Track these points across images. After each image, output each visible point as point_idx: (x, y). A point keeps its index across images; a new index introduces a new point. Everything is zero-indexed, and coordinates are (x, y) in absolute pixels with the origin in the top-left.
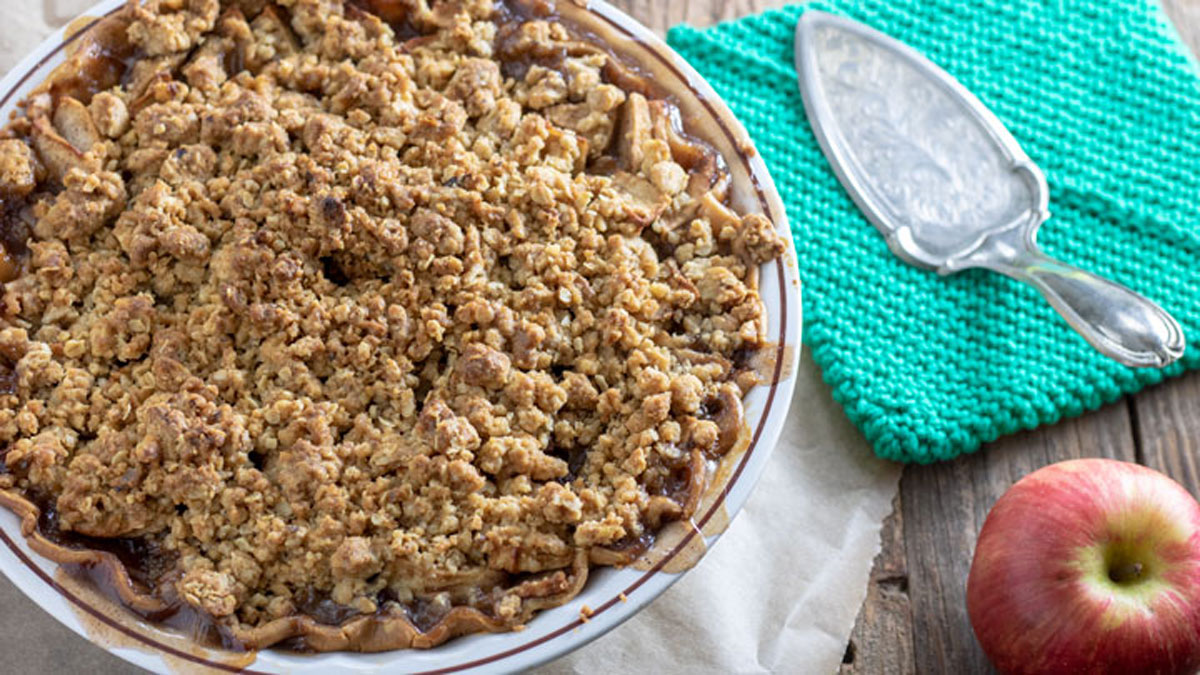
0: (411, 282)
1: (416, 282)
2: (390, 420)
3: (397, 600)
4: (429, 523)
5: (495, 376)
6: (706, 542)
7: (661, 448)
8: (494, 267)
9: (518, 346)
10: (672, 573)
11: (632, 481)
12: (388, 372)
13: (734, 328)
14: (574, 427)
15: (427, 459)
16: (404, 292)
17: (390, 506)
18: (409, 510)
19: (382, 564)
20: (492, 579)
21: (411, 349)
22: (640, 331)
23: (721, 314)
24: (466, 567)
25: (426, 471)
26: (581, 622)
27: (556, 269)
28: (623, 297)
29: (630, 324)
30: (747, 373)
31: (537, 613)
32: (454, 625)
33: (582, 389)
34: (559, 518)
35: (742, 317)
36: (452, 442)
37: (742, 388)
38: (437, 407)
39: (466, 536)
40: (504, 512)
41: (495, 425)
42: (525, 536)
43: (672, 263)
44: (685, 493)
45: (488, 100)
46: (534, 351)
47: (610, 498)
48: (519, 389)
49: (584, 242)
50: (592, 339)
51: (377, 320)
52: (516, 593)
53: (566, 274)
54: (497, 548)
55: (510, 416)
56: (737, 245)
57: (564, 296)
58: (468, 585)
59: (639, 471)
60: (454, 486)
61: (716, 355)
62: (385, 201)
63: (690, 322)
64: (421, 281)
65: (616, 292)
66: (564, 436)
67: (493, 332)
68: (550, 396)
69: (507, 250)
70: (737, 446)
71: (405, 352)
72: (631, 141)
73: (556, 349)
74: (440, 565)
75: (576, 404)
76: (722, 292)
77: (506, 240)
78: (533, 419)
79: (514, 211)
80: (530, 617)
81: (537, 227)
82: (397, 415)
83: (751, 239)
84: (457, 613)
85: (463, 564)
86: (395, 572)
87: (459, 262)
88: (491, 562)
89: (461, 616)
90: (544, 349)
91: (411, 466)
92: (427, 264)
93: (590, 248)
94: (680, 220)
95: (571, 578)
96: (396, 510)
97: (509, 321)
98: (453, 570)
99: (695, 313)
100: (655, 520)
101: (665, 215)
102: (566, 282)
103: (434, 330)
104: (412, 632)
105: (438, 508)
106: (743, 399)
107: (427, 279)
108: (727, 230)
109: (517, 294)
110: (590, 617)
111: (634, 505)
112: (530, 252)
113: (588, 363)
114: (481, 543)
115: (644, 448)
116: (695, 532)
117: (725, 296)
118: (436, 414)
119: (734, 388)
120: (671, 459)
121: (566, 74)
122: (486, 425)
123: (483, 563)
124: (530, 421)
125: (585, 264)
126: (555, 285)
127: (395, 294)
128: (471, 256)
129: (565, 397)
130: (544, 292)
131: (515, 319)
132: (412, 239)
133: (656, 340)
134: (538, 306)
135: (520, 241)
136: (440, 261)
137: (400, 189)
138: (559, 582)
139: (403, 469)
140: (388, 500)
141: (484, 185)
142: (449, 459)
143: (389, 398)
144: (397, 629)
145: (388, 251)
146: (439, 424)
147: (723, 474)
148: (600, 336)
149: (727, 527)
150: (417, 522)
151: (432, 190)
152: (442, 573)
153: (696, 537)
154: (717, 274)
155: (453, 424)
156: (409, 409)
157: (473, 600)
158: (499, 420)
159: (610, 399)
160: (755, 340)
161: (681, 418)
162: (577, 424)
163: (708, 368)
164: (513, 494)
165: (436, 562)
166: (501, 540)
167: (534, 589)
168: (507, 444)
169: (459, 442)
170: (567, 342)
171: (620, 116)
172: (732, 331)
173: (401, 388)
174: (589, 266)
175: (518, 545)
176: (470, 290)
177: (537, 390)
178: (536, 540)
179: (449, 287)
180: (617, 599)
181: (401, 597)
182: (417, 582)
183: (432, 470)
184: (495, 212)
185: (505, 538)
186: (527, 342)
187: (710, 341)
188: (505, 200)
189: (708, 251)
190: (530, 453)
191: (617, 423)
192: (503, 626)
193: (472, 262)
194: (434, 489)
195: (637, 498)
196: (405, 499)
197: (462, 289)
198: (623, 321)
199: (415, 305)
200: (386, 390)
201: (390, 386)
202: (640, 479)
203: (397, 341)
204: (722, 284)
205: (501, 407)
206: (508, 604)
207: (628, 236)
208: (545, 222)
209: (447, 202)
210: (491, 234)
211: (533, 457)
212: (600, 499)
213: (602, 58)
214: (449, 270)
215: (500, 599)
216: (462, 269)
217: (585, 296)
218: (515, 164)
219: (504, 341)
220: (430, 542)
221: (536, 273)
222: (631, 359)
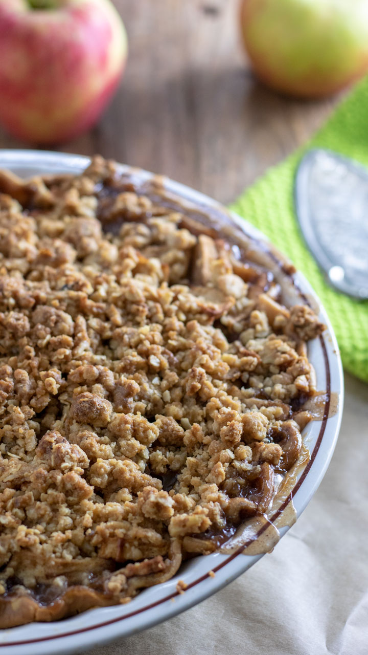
0: (33, 354)
1: (37, 355)
2: (16, 454)
3: (22, 584)
4: (48, 523)
5: (100, 414)
6: (278, 532)
7: (237, 464)
8: (98, 346)
9: (119, 396)
10: (253, 555)
11: (215, 487)
12: (14, 417)
13: (289, 381)
14: (166, 457)
15: (46, 473)
16: (26, 362)
17: (16, 510)
18: (32, 513)
19: (10, 555)
20: (101, 566)
21: (33, 401)
22: (216, 386)
23: (279, 373)
24: (80, 557)
25: (45, 482)
26: (177, 594)
27: (147, 343)
28: (200, 360)
29: (207, 380)
30: (302, 413)
31: (141, 590)
32: (71, 601)
33: (171, 427)
34: (155, 513)
35: (295, 374)
36: (65, 459)
37: (299, 424)
38: (53, 436)
39: (79, 532)
40: (110, 513)
41: (101, 450)
42: (128, 530)
43: (238, 343)
44: (258, 495)
45: (92, 245)
46: (131, 400)
47: (198, 502)
48: (120, 425)
49: (168, 327)
50: (178, 392)
51: (5, 380)
52: (121, 573)
53: (155, 346)
54: (105, 541)
55: (114, 445)
56: (288, 328)
57: (154, 361)
58: (83, 571)
59: (220, 481)
60: (68, 493)
61: (277, 401)
62: (12, 301)
63: (254, 380)
64: (40, 354)
65: (195, 357)
66: (157, 463)
67: (98, 386)
68: (146, 430)
69: (108, 334)
70: (298, 463)
71: (28, 404)
72: (202, 266)
73: (149, 401)
74: (58, 554)
75: (167, 440)
76: (278, 356)
77: (107, 325)
78: (133, 447)
79: (113, 306)
80: (134, 593)
81: (131, 317)
82: (23, 450)
83: (299, 321)
84: (73, 591)
85: (77, 555)
86: (20, 563)
87: (70, 339)
88: (101, 552)
89: (76, 592)
90: (140, 400)
91: (32, 479)
92: (45, 342)
93: (173, 330)
94: (242, 316)
95: (168, 561)
96: (20, 513)
97: (111, 378)
98: (69, 557)
99: (258, 374)
100: (235, 515)
101: (231, 313)
102: (155, 351)
103: (51, 385)
104: (35, 606)
105: (55, 510)
106: (301, 431)
107: (44, 353)
108: (279, 319)
109: (116, 363)
110: (185, 589)
111: (217, 503)
112: (126, 333)
113: (176, 409)
114: (92, 536)
115: (223, 463)
116: (268, 524)
117: (281, 359)
118: (53, 440)
119: (293, 424)
120: (245, 472)
121: (151, 227)
122: (94, 449)
123: (94, 554)
124: (130, 448)
125: (170, 342)
126: (146, 354)
127: (20, 364)
128: (80, 335)
129: (158, 431)
130: (138, 359)
131: (115, 378)
132: (33, 326)
133: (229, 392)
134: (133, 369)
135: (118, 326)
136: (55, 339)
137: (22, 292)
138: (157, 563)
139: (27, 483)
140: (13, 506)
141: (89, 289)
142: (63, 473)
143: (15, 438)
144: (23, 606)
145: (15, 336)
146: (54, 446)
147: (288, 482)
148: (184, 391)
149: (294, 522)
150: (38, 522)
151: (47, 293)
152: (60, 560)
153: (269, 528)
154: (274, 344)
155: (66, 447)
156: (32, 443)
157: (86, 581)
158: (103, 447)
159: (194, 434)
160: (307, 389)
161: (253, 444)
162: (168, 454)
163: (271, 409)
164: (118, 502)
165: (54, 552)
166: (108, 532)
167: (137, 569)
168: (111, 464)
169: (71, 459)
170: (157, 394)
171: (193, 253)
172: (288, 384)
173: (25, 429)
174: (173, 342)
175: (122, 536)
176: (81, 359)
177: (134, 425)
178: (137, 532)
179: (62, 357)
180: (207, 576)
181: (26, 582)
182: (39, 571)
183: (50, 481)
184: (98, 307)
185: (112, 531)
186: (125, 392)
187: (271, 393)
188: (105, 301)
189: (266, 334)
190: (131, 471)
191: (200, 451)
192: (112, 600)
193: (80, 340)
194: (51, 495)
195: (219, 497)
196: (28, 505)
197: (73, 359)
198: (201, 375)
199: (36, 371)
200: (13, 431)
201: (15, 428)
202: (221, 487)
203: (22, 396)
204: (276, 351)
205: (106, 438)
206: (116, 581)
207: (203, 323)
208: (137, 313)
209: (61, 300)
210: (95, 322)
211: (133, 474)
212: (189, 500)
213: (178, 217)
214: (62, 344)
215: (109, 579)
216: (72, 344)
217: (171, 363)
218: (113, 278)
219: (108, 393)
220: (49, 537)
221: (131, 347)
222: (209, 404)
